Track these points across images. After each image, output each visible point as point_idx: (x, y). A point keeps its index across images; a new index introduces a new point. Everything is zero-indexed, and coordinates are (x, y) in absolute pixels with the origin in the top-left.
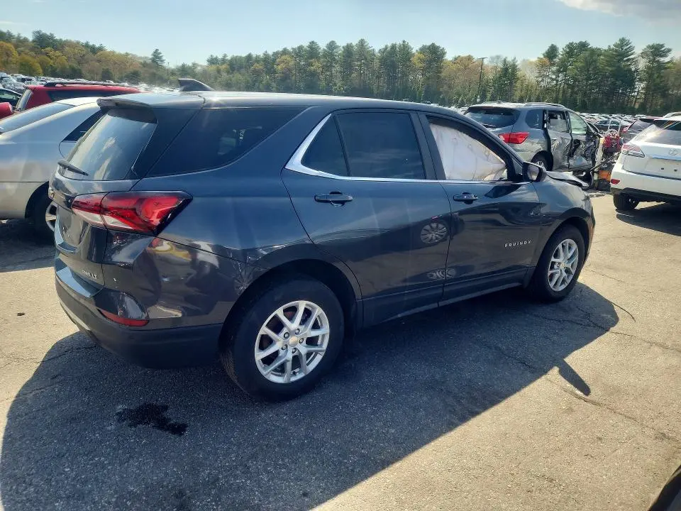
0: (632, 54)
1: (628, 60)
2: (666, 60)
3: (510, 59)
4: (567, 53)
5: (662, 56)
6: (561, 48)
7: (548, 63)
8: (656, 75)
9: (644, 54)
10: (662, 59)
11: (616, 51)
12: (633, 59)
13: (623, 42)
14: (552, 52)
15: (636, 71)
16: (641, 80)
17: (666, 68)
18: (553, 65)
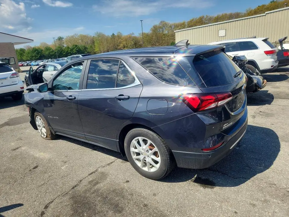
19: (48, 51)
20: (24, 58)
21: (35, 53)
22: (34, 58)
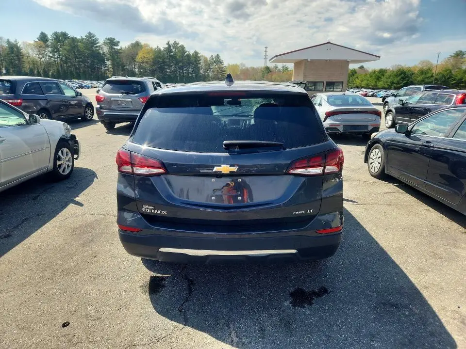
0: (98, 43)
1: (97, 47)
2: (119, 48)
3: (12, 41)
4: (55, 39)
5: (115, 46)
6: (50, 35)
7: (44, 45)
8: (116, 57)
9: (105, 43)
10: (115, 47)
11: (88, 40)
12: (99, 46)
13: (90, 35)
14: (43, 38)
15: (104, 53)
16: (107, 60)
17: (120, 53)
18: (47, 46)
19: (423, 76)
20: (380, 84)
21: (399, 78)
22: (395, 85)
